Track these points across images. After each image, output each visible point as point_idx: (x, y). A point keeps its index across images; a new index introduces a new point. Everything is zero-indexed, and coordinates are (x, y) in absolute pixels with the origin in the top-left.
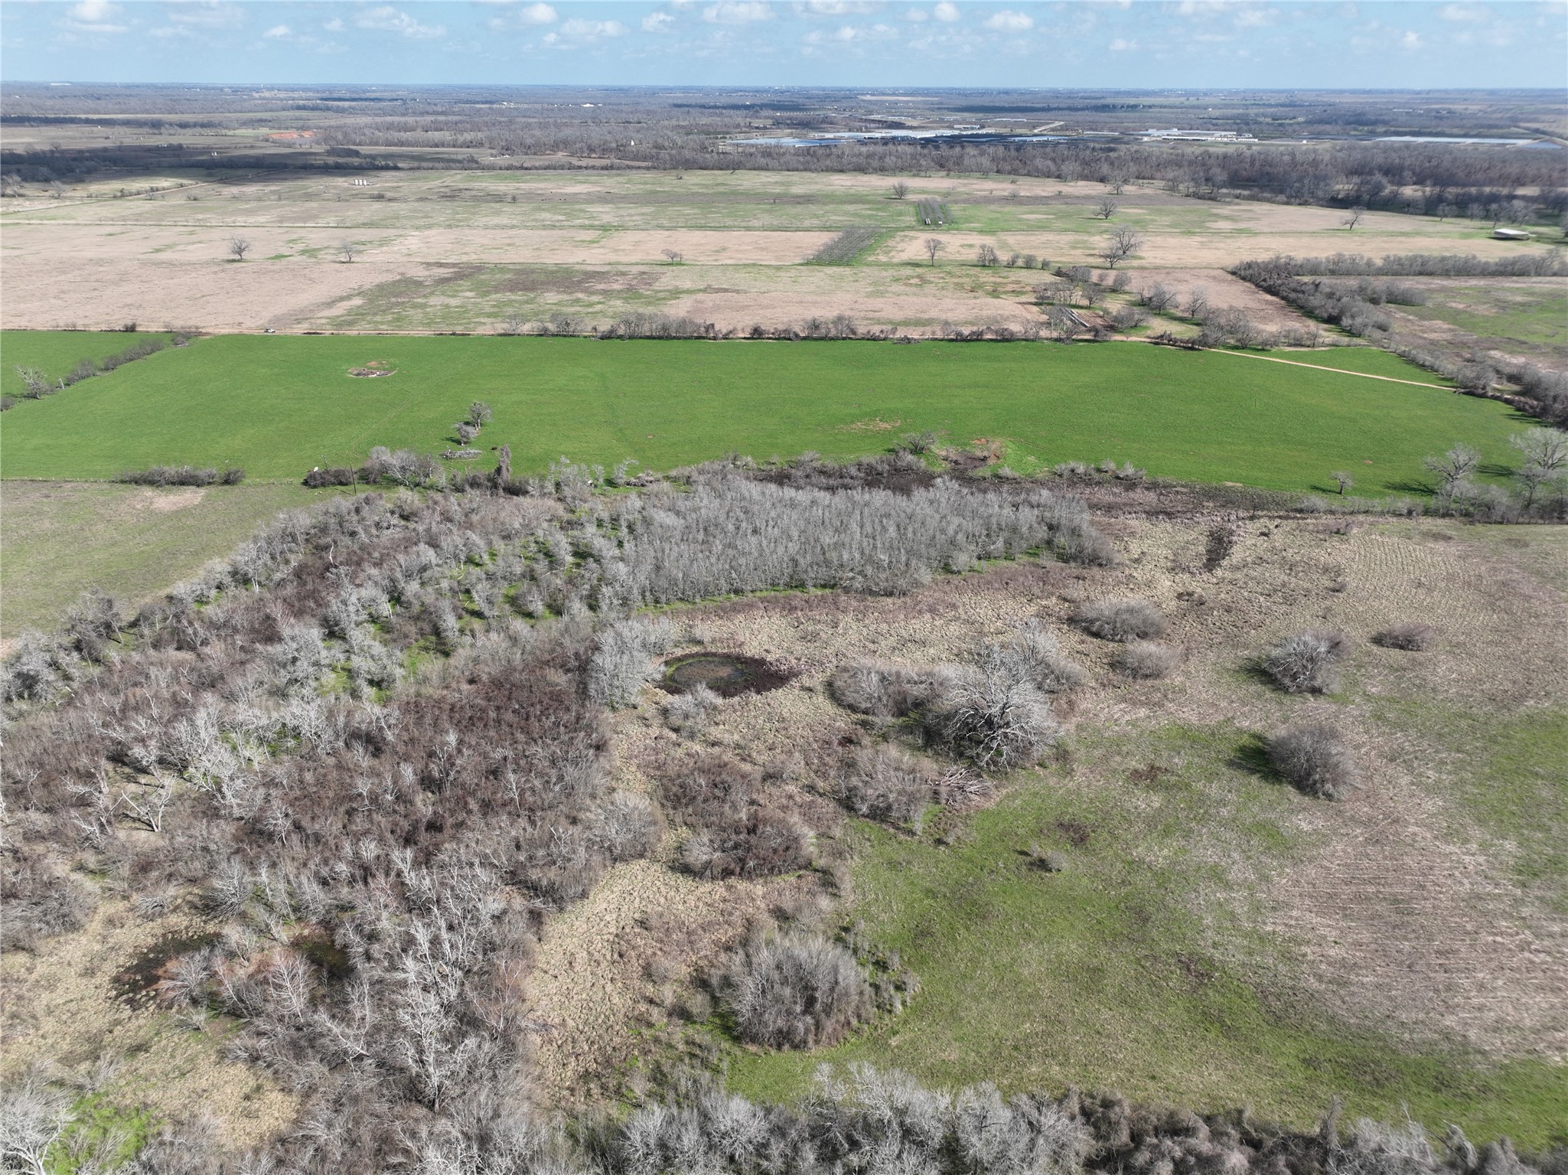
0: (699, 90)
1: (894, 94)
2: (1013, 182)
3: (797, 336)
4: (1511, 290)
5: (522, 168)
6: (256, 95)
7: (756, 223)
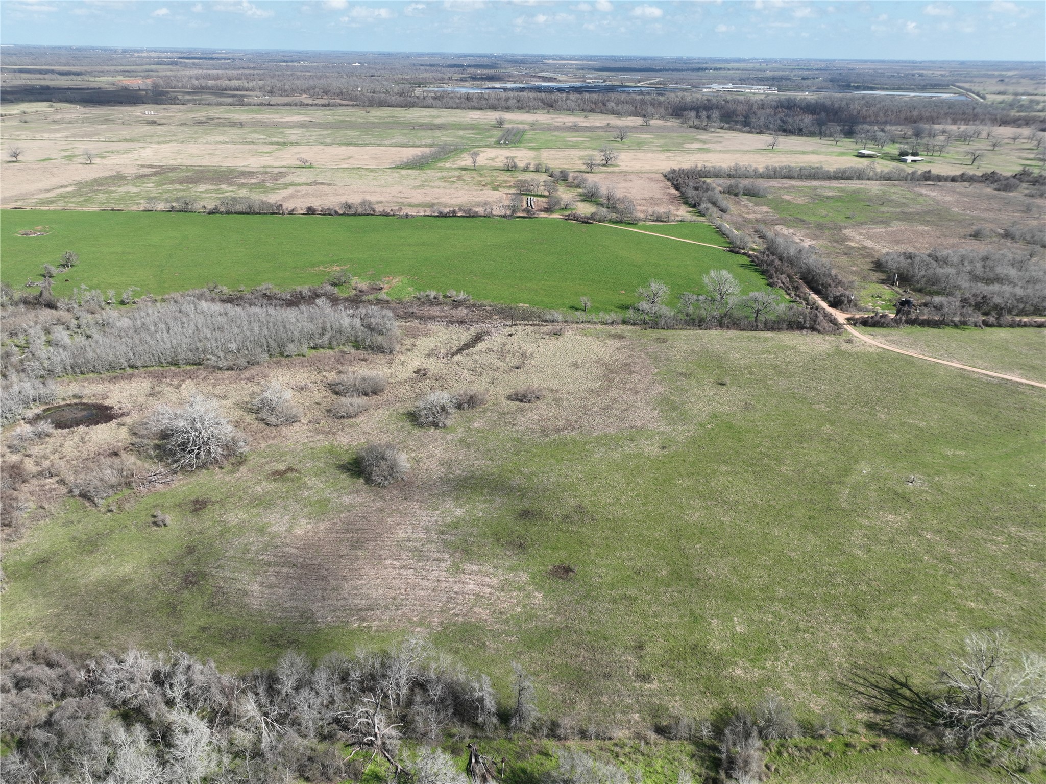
0: (440, 54)
1: (570, 60)
2: (586, 117)
3: (336, 212)
4: (830, 188)
5: (269, 105)
6: (136, 54)
7: (389, 141)
